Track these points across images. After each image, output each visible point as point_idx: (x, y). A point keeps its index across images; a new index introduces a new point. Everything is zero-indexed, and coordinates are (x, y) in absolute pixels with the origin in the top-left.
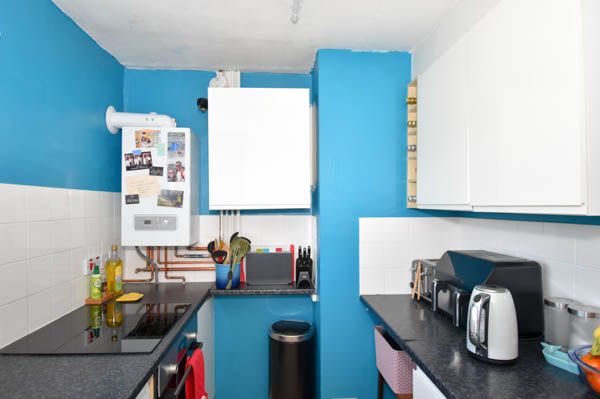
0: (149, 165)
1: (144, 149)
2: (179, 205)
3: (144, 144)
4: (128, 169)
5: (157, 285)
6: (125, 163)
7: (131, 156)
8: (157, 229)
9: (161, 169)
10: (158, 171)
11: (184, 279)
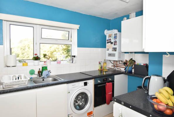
0: (111, 42)
1: (110, 38)
2: (116, 51)
3: (110, 37)
4: (107, 43)
5: (115, 70)
6: (107, 42)
7: (108, 40)
8: (112, 56)
9: (113, 42)
10: (112, 43)
11: (121, 69)
